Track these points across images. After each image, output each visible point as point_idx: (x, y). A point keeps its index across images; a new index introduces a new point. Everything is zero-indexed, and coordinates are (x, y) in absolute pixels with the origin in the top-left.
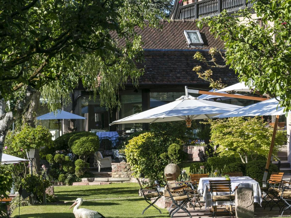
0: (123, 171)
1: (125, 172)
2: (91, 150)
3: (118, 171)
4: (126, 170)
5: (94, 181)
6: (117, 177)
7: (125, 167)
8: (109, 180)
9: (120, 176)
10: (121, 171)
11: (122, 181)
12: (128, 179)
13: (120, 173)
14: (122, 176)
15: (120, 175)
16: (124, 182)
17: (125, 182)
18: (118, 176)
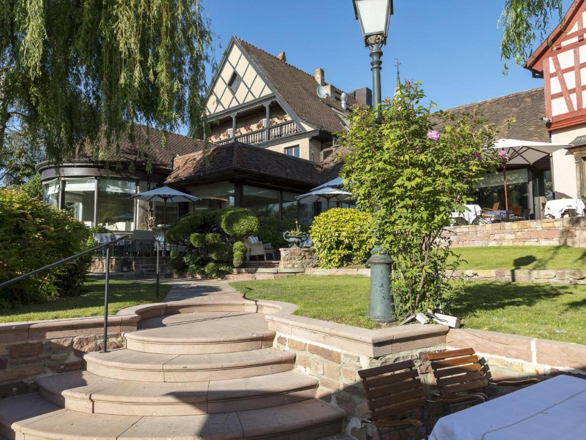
0: (297, 259)
1: (300, 260)
2: (254, 230)
3: (291, 259)
4: (300, 257)
5: (256, 272)
6: (289, 268)
7: (299, 254)
8: (279, 272)
9: (293, 267)
10: (295, 259)
11: (295, 273)
12: (302, 270)
13: (294, 261)
14: (296, 266)
15: (293, 265)
16: (298, 274)
17: (300, 273)
18: (290, 265)
